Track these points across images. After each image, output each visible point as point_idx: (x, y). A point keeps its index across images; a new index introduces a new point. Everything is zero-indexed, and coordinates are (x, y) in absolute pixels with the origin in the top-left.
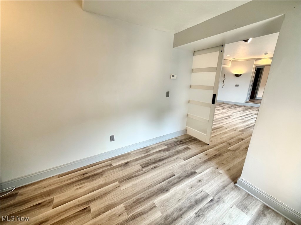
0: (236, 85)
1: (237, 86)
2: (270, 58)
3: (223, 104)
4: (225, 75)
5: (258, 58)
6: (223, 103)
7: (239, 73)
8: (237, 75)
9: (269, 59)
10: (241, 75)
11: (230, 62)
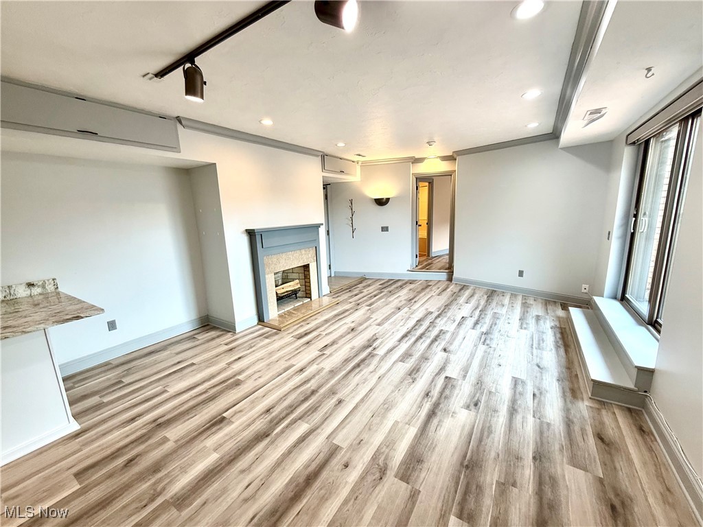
0: (382, 228)
1: (385, 229)
2: (440, 157)
3: (361, 283)
4: (351, 201)
5: (417, 156)
6: (362, 278)
7: (385, 196)
8: (381, 202)
9: (439, 160)
10: (388, 200)
11: (358, 168)
